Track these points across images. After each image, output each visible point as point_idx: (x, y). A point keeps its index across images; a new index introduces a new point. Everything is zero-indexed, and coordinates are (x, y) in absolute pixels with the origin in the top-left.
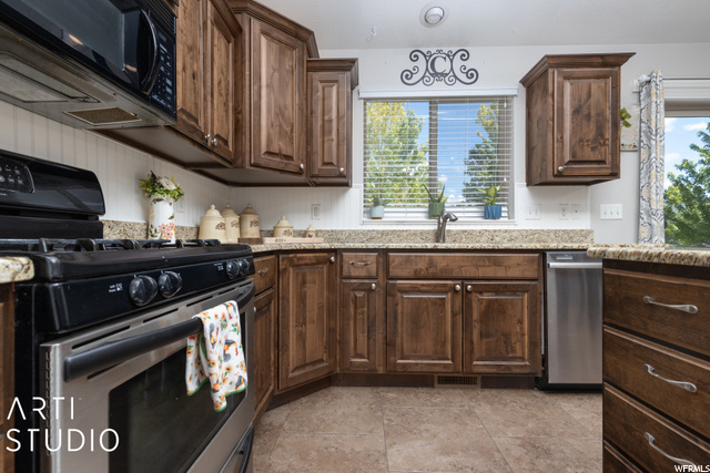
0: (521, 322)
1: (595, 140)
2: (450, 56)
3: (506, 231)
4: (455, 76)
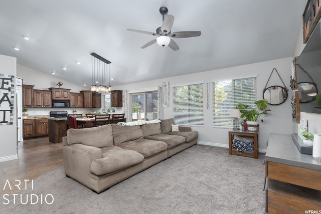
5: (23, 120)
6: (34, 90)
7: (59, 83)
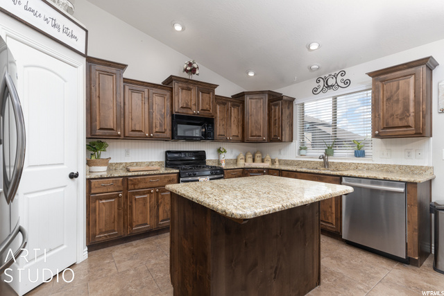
0: (331, 207)
1: (403, 113)
2: (335, 76)
3: (365, 164)
4: (338, 86)
5: (89, 181)
6: (127, 81)
7: (190, 64)
